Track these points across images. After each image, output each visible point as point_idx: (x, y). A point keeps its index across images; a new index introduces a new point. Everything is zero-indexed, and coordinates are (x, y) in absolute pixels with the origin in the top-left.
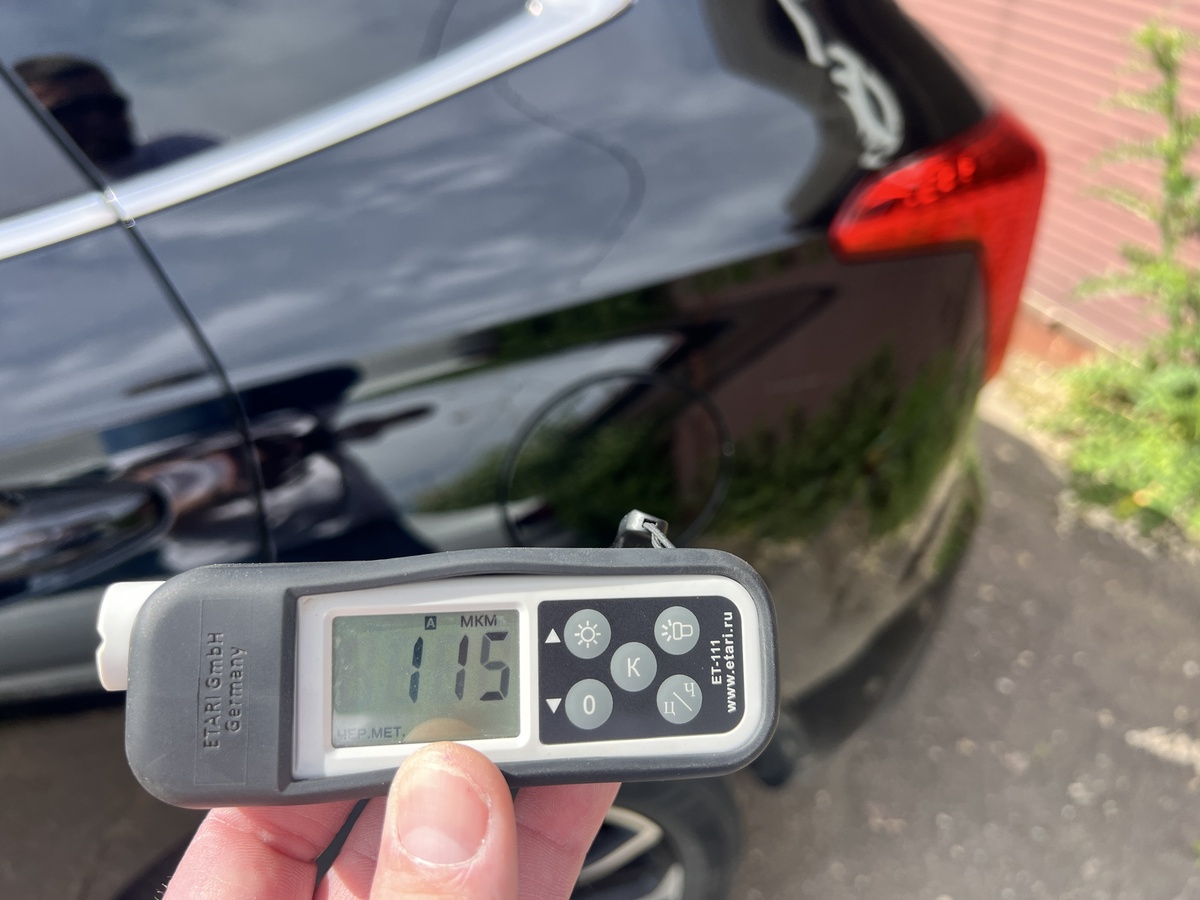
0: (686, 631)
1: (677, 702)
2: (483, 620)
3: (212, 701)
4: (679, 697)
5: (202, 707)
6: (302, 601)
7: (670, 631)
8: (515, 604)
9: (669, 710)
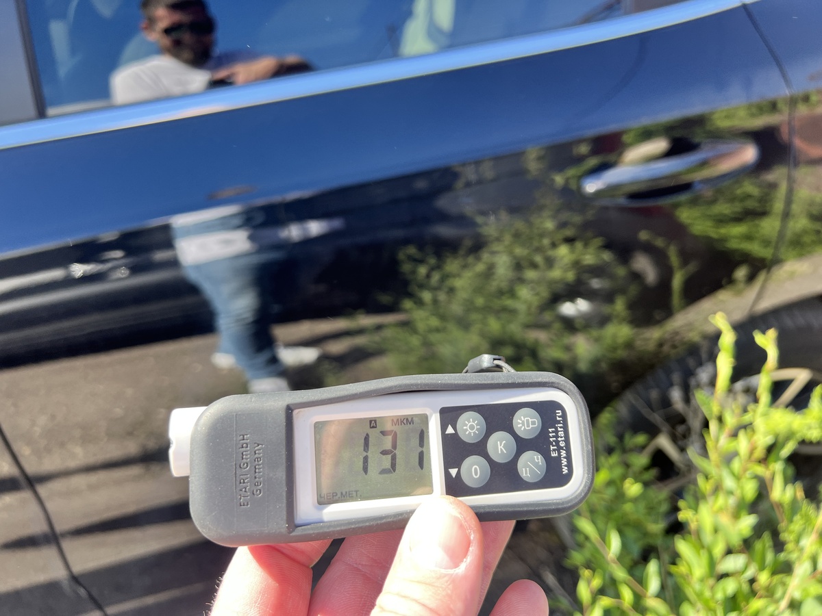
0: (533, 423)
1: (531, 470)
2: (405, 421)
3: (244, 477)
4: (531, 465)
5: (238, 483)
6: (295, 412)
7: (522, 423)
9: (526, 473)
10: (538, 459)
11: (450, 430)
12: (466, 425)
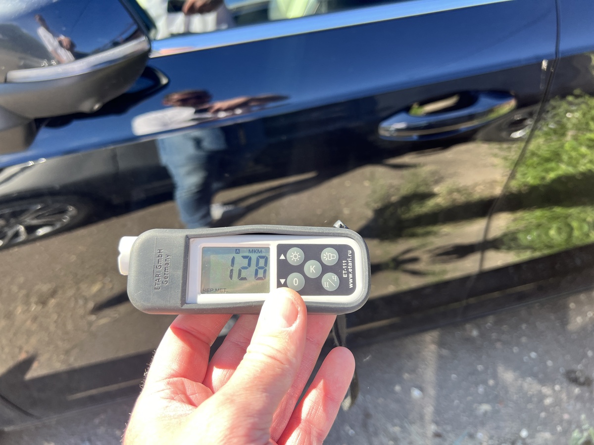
0: (333, 257)
1: (330, 283)
2: (257, 251)
3: (158, 273)
4: (330, 281)
5: (155, 275)
6: (191, 240)
7: (327, 256)
8: (269, 245)
9: (326, 285)
10: (334, 278)
11: (282, 257)
12: (292, 255)
